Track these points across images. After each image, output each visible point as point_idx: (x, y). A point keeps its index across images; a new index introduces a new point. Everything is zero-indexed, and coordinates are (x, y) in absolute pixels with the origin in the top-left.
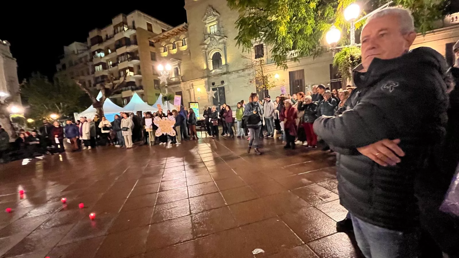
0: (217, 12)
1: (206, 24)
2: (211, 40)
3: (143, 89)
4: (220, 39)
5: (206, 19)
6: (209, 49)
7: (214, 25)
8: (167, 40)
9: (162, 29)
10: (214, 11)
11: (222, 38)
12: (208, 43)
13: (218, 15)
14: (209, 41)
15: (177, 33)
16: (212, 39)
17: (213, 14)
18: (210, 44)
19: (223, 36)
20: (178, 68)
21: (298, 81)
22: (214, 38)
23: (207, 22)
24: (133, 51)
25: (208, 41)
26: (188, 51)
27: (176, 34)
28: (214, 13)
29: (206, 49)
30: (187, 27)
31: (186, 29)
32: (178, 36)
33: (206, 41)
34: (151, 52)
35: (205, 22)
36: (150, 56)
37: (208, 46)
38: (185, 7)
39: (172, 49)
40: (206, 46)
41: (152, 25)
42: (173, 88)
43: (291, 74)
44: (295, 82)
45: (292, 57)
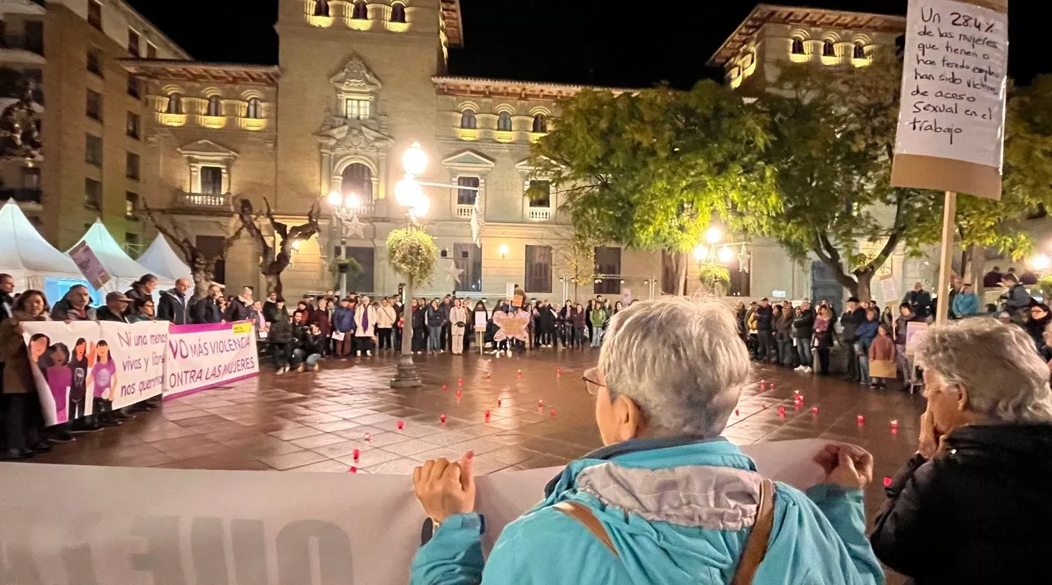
0: (375, 76)
1: (338, 91)
2: (349, 132)
3: (38, 201)
4: (377, 139)
5: (341, 82)
6: (339, 151)
7: (359, 101)
8: (188, 84)
9: (131, 32)
10: (368, 73)
11: (383, 139)
12: (338, 137)
13: (379, 84)
14: (343, 135)
15: (234, 78)
16: (355, 132)
17: (366, 78)
18: (344, 139)
19: (386, 133)
20: (224, 171)
21: (540, 264)
22: (361, 131)
23: (344, 88)
24: (19, 69)
25: (339, 133)
26: (271, 136)
27: (231, 79)
28: (367, 76)
29: (332, 149)
30: (277, 76)
31: (272, 81)
32: (237, 87)
33: (335, 131)
34: (90, 91)
35: (338, 85)
36: (83, 104)
37: (337, 144)
38: (278, 28)
39: (204, 115)
40: (332, 142)
41: (102, 10)
42: (192, 221)
43: (529, 250)
44: (534, 267)
45: (535, 220)
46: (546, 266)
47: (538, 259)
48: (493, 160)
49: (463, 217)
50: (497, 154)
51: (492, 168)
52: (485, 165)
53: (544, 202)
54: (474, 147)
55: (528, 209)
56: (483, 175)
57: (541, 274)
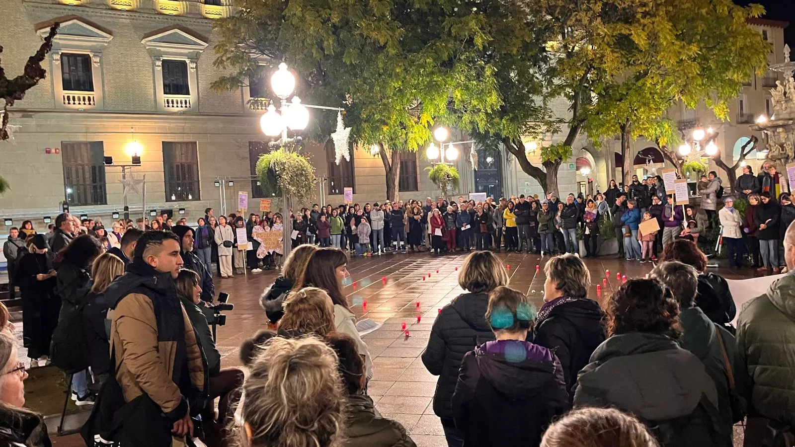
21: (182, 166)
43: (167, 147)
44: (175, 167)
45: (171, 109)
46: (190, 167)
47: (180, 158)
48: (110, 33)
49: (72, 106)
50: (114, 24)
51: (109, 43)
52: (100, 39)
53: (182, 89)
54: (79, 14)
55: (162, 97)
56: (98, 51)
57: (184, 178)
